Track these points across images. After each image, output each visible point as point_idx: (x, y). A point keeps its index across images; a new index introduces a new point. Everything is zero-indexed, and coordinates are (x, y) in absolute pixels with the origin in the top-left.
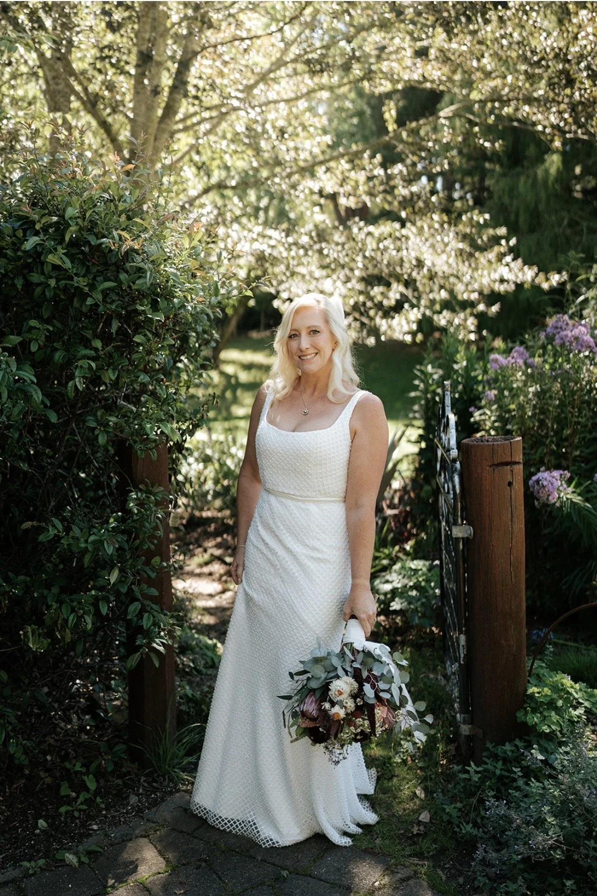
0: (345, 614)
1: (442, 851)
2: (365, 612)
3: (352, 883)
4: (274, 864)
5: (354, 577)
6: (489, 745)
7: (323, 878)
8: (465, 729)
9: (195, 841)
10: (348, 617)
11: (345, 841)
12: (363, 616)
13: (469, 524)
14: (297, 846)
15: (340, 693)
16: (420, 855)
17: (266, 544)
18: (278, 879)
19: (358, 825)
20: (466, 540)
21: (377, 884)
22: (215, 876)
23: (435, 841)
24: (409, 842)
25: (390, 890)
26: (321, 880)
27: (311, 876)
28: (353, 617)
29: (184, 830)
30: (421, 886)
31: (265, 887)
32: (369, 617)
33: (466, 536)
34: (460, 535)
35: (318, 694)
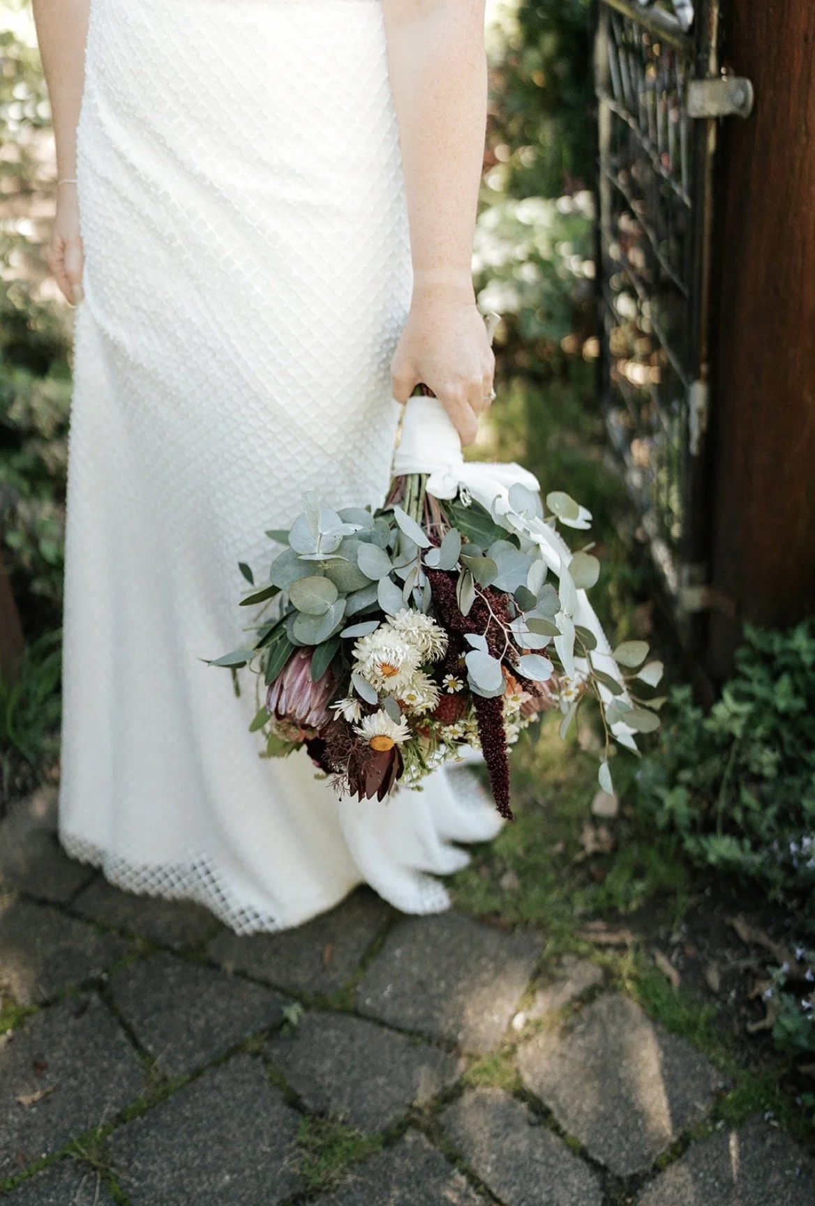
0: (397, 384)
1: (660, 897)
2: (457, 377)
3: (459, 1027)
4: (266, 984)
5: (420, 263)
6: (749, 632)
7: (388, 1015)
8: (692, 599)
9: (76, 926)
10: (408, 389)
11: (433, 900)
12: (453, 389)
13: (739, 72)
14: (319, 925)
15: (390, 670)
16: (608, 914)
17: (131, 168)
18: (277, 1028)
19: (459, 845)
20: (727, 124)
21: (519, 1022)
22: (121, 1035)
23: (639, 873)
24: (580, 875)
25: (555, 1039)
26: (382, 1023)
27: (357, 1014)
28: (422, 390)
29: (51, 895)
30: (625, 1014)
31: (245, 1060)
32: (472, 390)
33: (728, 109)
34: (712, 109)
35: (322, 660)
